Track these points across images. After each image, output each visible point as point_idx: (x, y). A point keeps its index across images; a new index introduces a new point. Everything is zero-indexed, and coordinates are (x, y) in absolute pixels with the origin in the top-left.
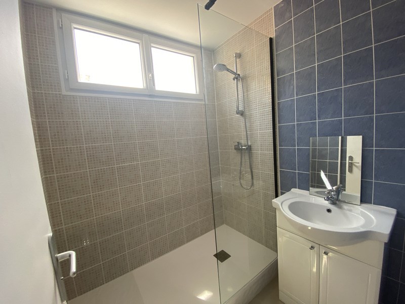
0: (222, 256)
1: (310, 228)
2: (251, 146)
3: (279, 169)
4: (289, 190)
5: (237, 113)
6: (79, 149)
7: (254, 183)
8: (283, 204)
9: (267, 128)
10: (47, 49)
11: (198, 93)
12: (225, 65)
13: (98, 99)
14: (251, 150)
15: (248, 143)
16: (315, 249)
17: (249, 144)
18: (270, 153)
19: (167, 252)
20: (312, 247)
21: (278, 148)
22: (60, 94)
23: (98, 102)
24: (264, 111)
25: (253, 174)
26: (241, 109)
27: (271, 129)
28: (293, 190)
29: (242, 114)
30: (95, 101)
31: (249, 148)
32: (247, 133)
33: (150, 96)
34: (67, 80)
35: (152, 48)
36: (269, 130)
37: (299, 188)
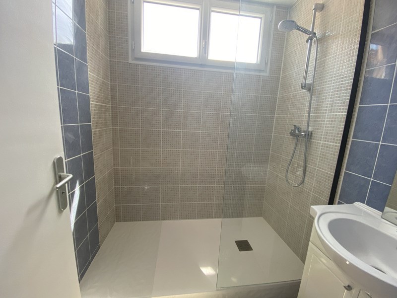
0: (244, 246)
1: (348, 263)
2: (311, 133)
3: (344, 170)
4: (350, 202)
5: (302, 88)
6: (136, 110)
7: (305, 181)
8: (323, 216)
9: (340, 109)
10: (122, 23)
11: (258, 63)
12: (293, 22)
13: (154, 68)
14: (311, 138)
15: (308, 128)
16: (354, 291)
17: (310, 129)
18: (336, 146)
19: (194, 218)
20: (349, 286)
21: (351, 139)
22: (127, 63)
23: (154, 70)
24: (342, 84)
25: (307, 170)
26: (309, 81)
27: (345, 112)
28: (357, 204)
29: (309, 88)
30: (152, 70)
31: (309, 136)
32: (309, 116)
33: (201, 65)
34: (133, 50)
35: (212, 13)
36: (342, 112)
37: (368, 204)
